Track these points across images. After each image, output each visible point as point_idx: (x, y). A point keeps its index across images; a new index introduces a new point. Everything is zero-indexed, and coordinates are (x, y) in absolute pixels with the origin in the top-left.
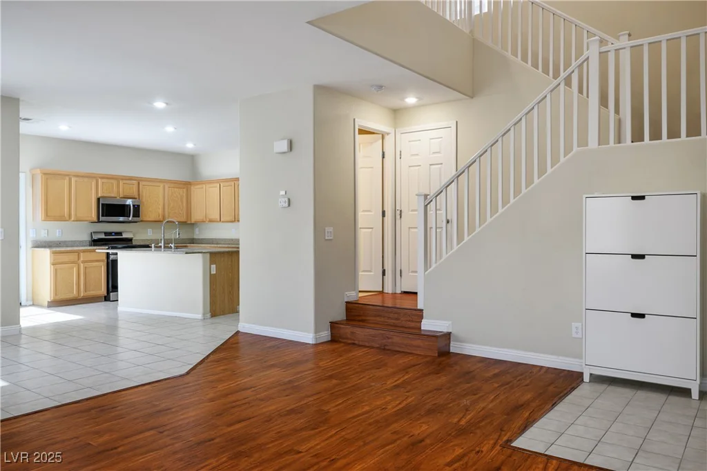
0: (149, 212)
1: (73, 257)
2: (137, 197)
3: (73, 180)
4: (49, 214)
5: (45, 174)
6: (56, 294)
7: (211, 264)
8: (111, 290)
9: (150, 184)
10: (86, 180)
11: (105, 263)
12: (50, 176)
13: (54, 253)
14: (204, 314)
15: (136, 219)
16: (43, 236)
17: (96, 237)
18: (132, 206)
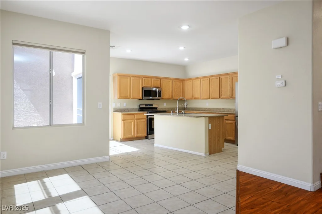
0: (165, 95)
1: (132, 117)
2: (160, 87)
3: (132, 78)
4: (121, 96)
5: (119, 76)
6: (124, 135)
7: (209, 123)
8: (149, 134)
9: (166, 80)
10: (137, 78)
11: (146, 120)
12: (122, 77)
13: (123, 115)
14: (206, 153)
15: (159, 98)
16: (118, 106)
17: (141, 106)
18: (158, 91)
